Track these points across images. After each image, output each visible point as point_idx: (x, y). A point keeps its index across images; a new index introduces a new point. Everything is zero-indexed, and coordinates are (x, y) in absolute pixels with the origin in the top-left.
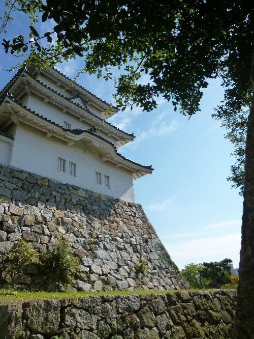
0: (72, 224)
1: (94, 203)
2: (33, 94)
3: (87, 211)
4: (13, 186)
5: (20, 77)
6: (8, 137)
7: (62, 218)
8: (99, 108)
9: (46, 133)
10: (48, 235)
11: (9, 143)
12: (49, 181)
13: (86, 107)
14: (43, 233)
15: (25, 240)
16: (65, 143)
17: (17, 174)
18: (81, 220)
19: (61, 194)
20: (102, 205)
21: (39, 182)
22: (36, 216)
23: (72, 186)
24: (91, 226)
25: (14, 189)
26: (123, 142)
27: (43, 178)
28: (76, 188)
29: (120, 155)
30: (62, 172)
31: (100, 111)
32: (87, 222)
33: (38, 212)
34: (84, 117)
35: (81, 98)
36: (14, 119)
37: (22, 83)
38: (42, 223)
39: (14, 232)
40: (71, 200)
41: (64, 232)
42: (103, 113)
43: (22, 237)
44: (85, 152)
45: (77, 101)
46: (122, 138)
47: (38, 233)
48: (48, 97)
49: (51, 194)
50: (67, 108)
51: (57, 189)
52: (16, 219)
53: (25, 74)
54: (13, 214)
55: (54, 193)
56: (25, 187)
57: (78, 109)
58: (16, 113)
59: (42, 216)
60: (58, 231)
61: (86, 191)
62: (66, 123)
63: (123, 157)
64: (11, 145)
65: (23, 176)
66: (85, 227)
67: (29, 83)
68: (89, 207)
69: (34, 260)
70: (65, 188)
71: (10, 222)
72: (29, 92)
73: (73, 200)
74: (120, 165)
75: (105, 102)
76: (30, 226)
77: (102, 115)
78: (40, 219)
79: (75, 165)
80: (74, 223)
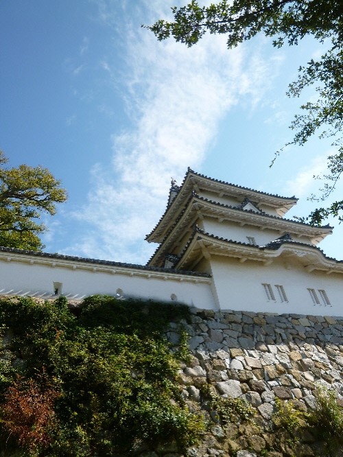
0: (316, 366)
1: (324, 331)
2: (205, 217)
3: (322, 344)
4: (235, 334)
5: (191, 204)
6: (206, 276)
7: (301, 360)
8: (272, 206)
9: (239, 259)
10: (298, 387)
11: (207, 283)
12: (265, 316)
13: (261, 211)
14: (293, 385)
15: (280, 398)
16: (261, 264)
17: (231, 318)
18: (322, 358)
19: (284, 329)
20: (334, 331)
21: (256, 319)
22: (275, 365)
23: (290, 315)
24: (338, 364)
25: (238, 337)
26: (318, 239)
27: (257, 315)
28: (295, 317)
29: (331, 259)
30: (271, 301)
31: (274, 209)
32: (329, 359)
33: (274, 359)
34: (266, 224)
35: (251, 202)
36: (206, 254)
37: (194, 210)
38: (284, 372)
39: (265, 390)
40: (298, 334)
41: (311, 378)
42: (278, 210)
43: (275, 394)
44: (286, 268)
45: (248, 207)
46: (317, 235)
47: (288, 386)
48: (223, 215)
49: (275, 332)
50: (245, 220)
51: (278, 324)
52: (258, 372)
53: (196, 199)
54: (253, 368)
55: (278, 330)
56: (246, 331)
57: (253, 216)
58: (206, 246)
59: (280, 363)
60: (306, 379)
61: (308, 317)
62: (249, 238)
63: (334, 260)
64: (210, 285)
65: (238, 318)
66: (330, 366)
67: (201, 208)
68: (321, 337)
69: (301, 422)
70: (284, 320)
71: (255, 378)
72: (201, 217)
73: (300, 334)
74: (332, 271)
75: (277, 196)
76: (276, 379)
77: (278, 213)
78: (281, 368)
79: (281, 287)
80: (317, 364)
